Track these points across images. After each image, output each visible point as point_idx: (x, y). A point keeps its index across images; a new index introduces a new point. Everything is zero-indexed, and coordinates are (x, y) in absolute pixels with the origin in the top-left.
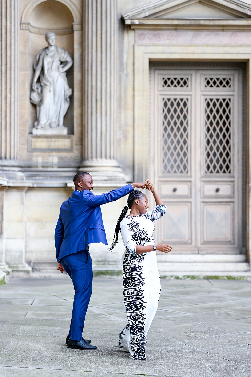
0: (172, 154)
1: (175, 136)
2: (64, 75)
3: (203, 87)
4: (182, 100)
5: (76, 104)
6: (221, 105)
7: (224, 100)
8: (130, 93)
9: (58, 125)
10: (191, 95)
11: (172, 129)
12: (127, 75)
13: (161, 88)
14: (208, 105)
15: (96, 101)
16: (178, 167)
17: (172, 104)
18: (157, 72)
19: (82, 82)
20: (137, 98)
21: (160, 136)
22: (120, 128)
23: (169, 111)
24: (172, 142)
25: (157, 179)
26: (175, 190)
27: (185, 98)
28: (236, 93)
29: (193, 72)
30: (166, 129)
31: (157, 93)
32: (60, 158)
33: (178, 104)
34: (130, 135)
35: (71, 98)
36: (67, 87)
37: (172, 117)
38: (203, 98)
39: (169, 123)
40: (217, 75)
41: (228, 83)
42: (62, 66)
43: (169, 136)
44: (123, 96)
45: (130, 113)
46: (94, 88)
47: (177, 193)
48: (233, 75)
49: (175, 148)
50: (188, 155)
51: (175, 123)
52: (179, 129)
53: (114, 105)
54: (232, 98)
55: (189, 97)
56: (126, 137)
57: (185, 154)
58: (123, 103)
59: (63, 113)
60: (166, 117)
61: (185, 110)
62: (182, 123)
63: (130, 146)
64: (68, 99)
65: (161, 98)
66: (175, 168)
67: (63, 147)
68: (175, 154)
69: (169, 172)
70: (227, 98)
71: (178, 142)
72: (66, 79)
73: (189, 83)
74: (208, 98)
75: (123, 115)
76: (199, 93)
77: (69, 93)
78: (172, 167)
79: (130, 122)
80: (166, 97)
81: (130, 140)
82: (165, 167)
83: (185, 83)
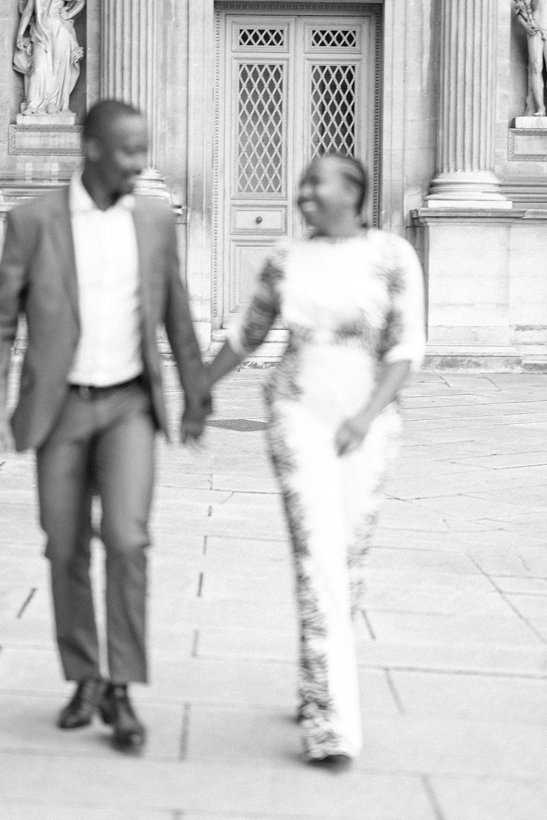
0: (255, 160)
1: (260, 128)
2: (70, 24)
3: (308, 47)
4: (272, 67)
5: (90, 73)
6: (339, 76)
7: (344, 68)
8: (181, 56)
9: (61, 110)
10: (288, 59)
11: (255, 117)
12: (176, 26)
13: (236, 46)
14: (317, 76)
15: (123, 69)
16: (265, 181)
17: (255, 75)
18: (230, 19)
19: (100, 36)
20: (193, 65)
21: (235, 130)
22: (164, 114)
23: (250, 86)
24: (255, 140)
25: (228, 202)
26: (259, 221)
27: (277, 64)
28: (364, 56)
29: (292, 20)
30: (244, 117)
31: (229, 54)
32: (63, 165)
33: (266, 75)
34: (181, 127)
35: (82, 62)
36: (75, 44)
37: (255, 96)
38: (308, 65)
39: (250, 107)
40: (332, 24)
41: (350, 39)
42: (67, 8)
43: (250, 128)
44: (169, 61)
45: (181, 89)
46: (119, 46)
47: (263, 225)
48: (361, 26)
49: (260, 150)
50: (282, 161)
51: (261, 107)
52: (266, 117)
53: (154, 74)
54: (357, 64)
55: (285, 63)
56: (173, 130)
57: (277, 160)
58: (169, 72)
59: (68, 89)
60: (244, 96)
61: (277, 85)
62: (271, 108)
63: (181, 146)
64: (77, 65)
65: (236, 63)
66: (260, 183)
67: (68, 147)
68: (260, 159)
69: (249, 190)
70: (349, 65)
71: (266, 140)
72: (73, 30)
73: (284, 38)
74: (318, 64)
75: (169, 93)
76: (301, 56)
77: (78, 54)
78: (254, 181)
79: (182, 105)
80: (245, 63)
81: (181, 136)
82: (243, 182)
83: (278, 38)
